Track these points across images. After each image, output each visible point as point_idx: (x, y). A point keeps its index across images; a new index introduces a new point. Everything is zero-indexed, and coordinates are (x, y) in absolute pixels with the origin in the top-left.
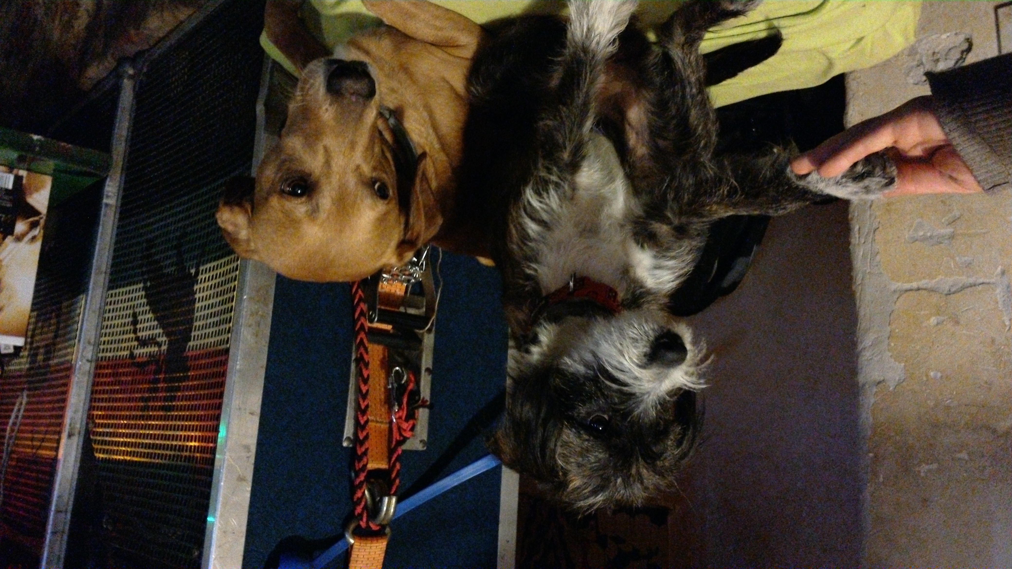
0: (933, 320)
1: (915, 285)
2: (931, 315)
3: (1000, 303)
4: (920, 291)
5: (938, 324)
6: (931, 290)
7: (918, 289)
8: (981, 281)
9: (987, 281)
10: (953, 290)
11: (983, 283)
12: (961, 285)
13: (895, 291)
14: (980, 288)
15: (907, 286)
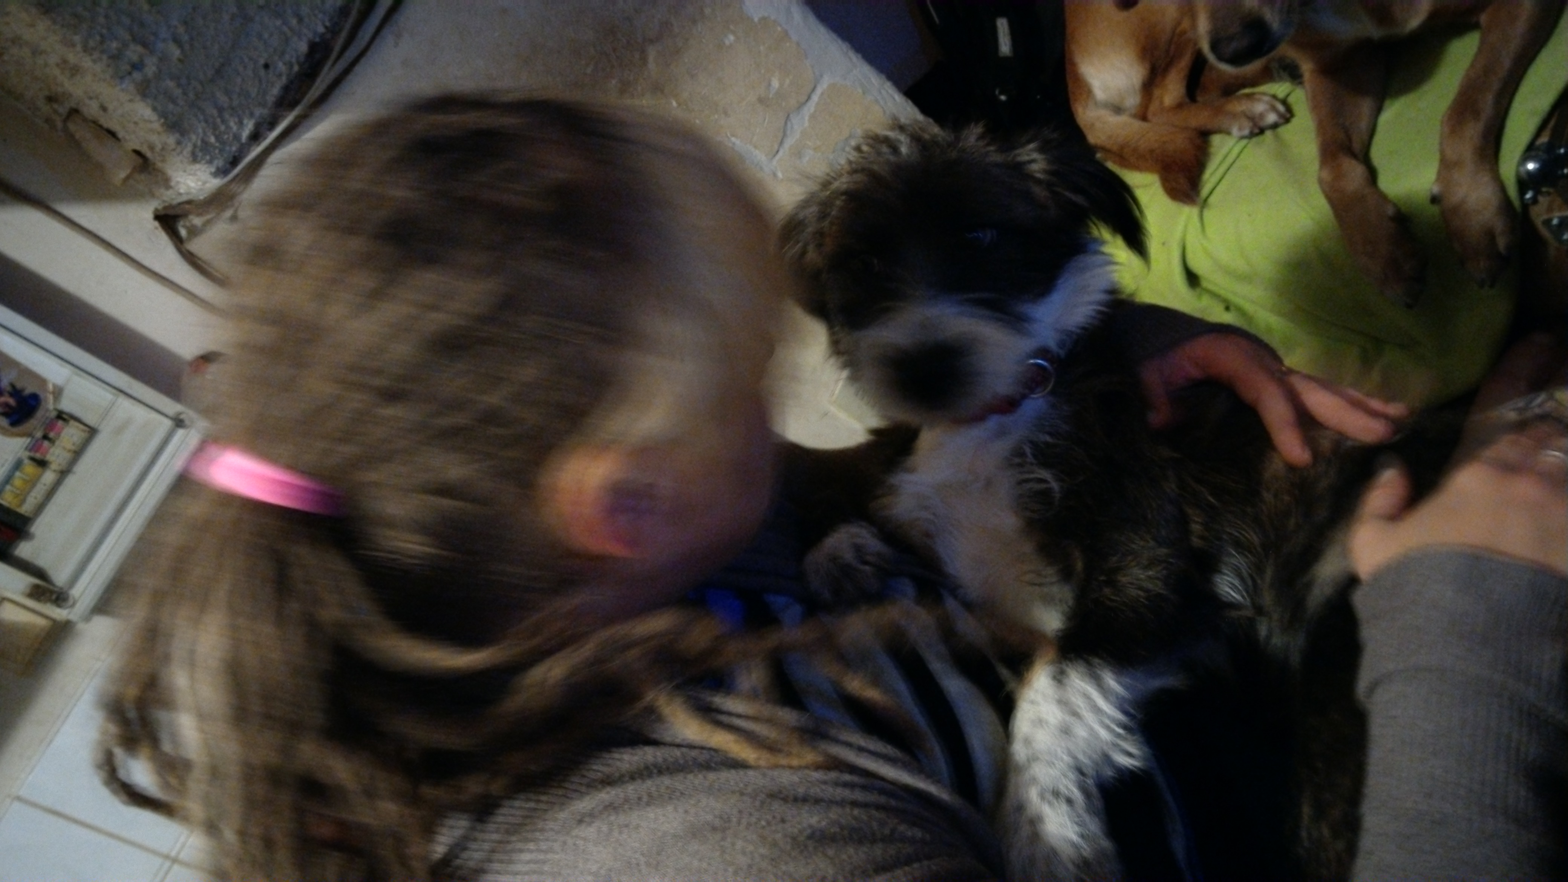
0: (775, 84)
1: (815, 98)
2: (781, 85)
3: (753, 149)
4: (806, 98)
5: (769, 85)
6: (801, 105)
7: (809, 98)
8: (781, 153)
9: (777, 157)
10: (789, 123)
11: (778, 152)
12: (788, 132)
13: (821, 76)
14: (776, 147)
15: (819, 91)
